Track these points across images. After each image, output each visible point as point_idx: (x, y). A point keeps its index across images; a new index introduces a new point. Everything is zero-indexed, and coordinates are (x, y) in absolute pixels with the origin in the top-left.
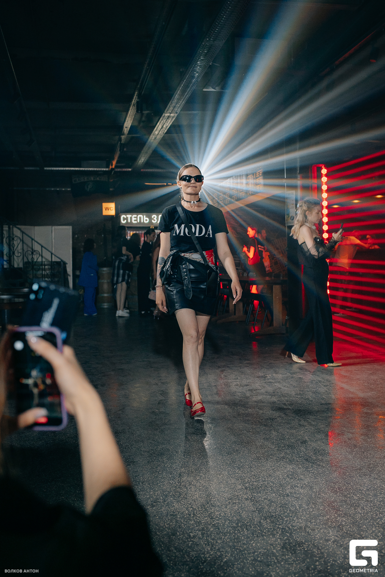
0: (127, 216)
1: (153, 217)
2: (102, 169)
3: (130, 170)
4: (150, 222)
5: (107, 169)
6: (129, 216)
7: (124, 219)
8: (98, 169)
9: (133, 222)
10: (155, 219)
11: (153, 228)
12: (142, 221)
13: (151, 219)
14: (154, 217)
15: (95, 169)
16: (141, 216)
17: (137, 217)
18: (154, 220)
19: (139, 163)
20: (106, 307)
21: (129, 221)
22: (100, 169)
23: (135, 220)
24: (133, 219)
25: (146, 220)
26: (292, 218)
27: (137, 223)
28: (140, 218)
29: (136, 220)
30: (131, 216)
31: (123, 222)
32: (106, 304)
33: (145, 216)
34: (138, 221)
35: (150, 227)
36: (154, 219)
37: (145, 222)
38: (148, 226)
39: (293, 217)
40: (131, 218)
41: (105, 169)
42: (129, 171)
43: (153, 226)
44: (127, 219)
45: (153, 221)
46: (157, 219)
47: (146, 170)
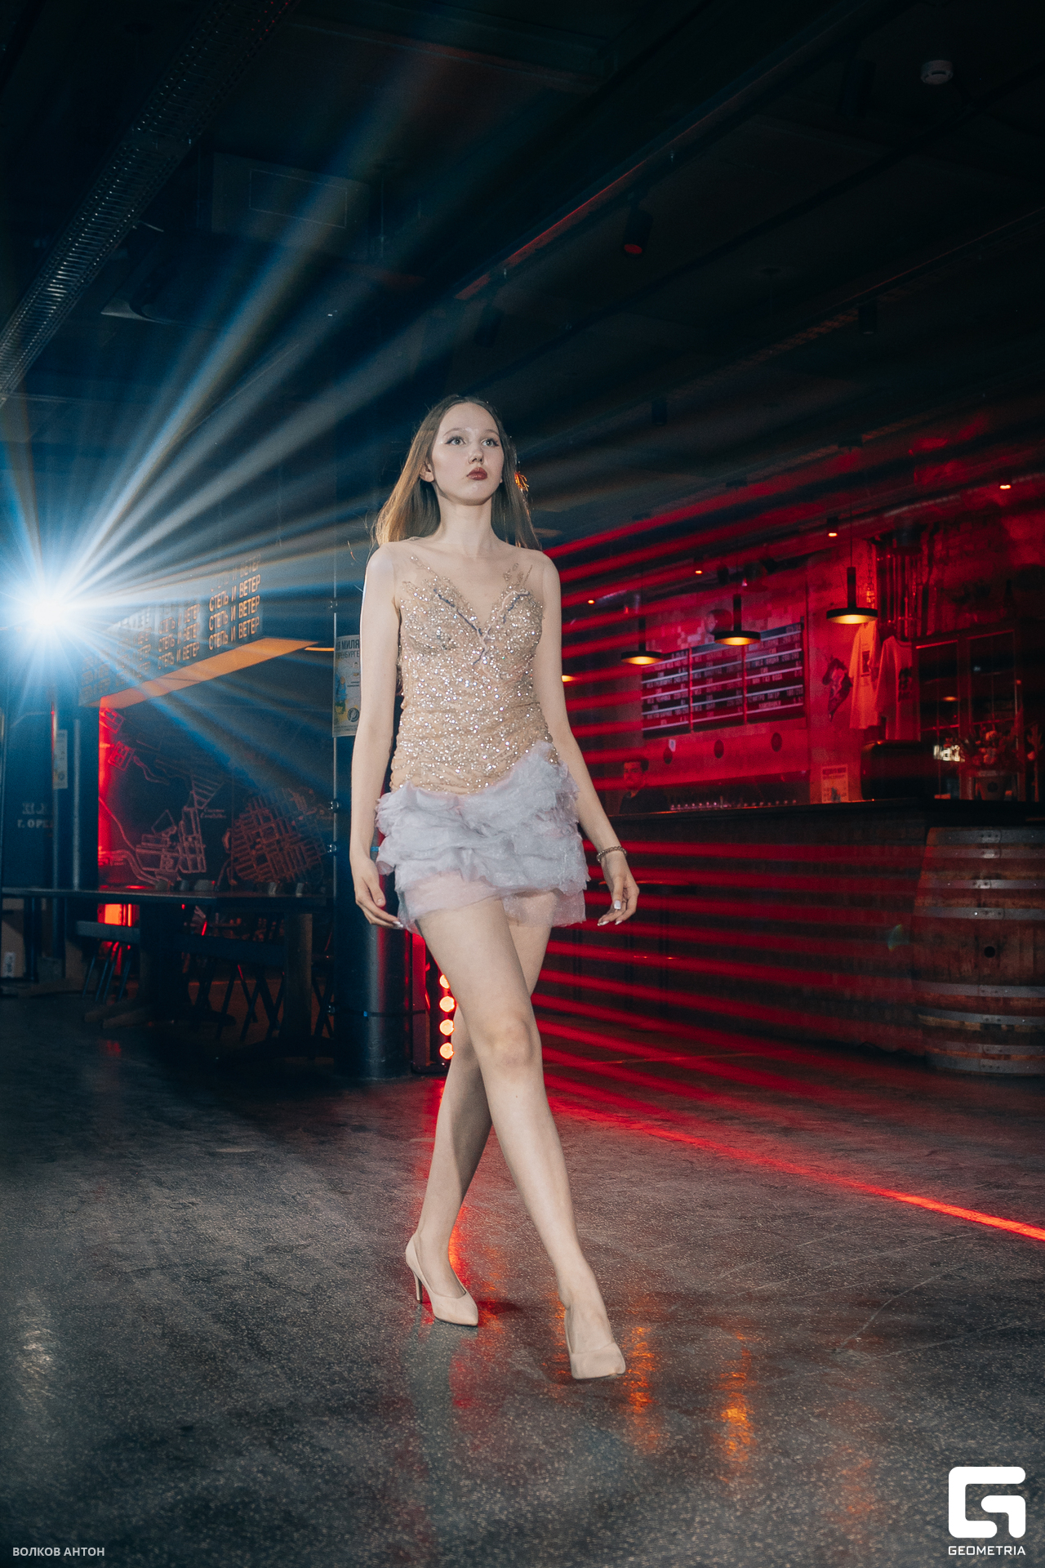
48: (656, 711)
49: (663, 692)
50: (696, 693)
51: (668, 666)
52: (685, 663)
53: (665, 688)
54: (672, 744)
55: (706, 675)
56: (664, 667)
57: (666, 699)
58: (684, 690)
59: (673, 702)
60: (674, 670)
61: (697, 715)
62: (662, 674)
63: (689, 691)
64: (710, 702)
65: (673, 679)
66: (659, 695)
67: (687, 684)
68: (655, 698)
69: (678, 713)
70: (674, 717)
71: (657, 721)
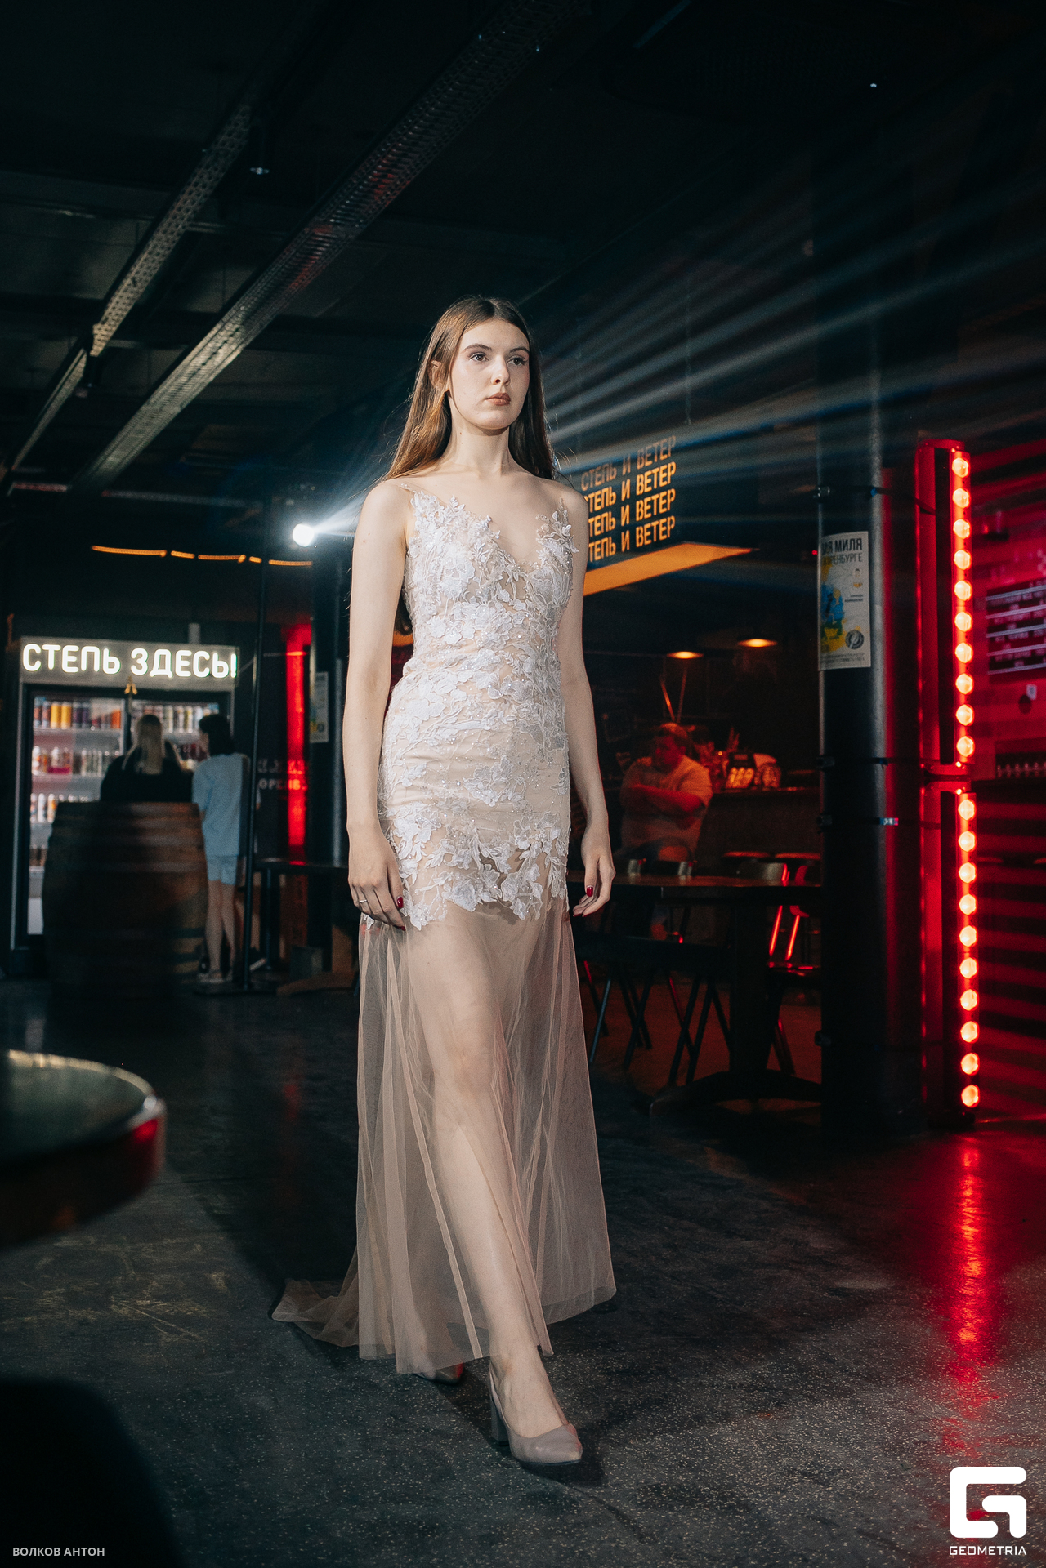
0: (45, 647)
1: (134, 654)
4: (125, 670)
6: (51, 648)
7: (34, 657)
9: (66, 669)
10: (142, 661)
11: (135, 692)
12: (96, 668)
13: (125, 659)
14: (140, 656)
16: (95, 649)
17: (78, 654)
18: (139, 667)
19: (104, 466)
21: (51, 666)
23: (71, 664)
24: (67, 659)
25: (111, 665)
26: (854, 640)
27: (81, 675)
28: (91, 656)
29: (78, 664)
30: (58, 648)
31: (31, 667)
33: (106, 651)
34: (85, 668)
35: (124, 689)
36: (139, 661)
37: (107, 670)
38: (120, 685)
39: (861, 636)
40: (58, 655)
43: (134, 686)
44: (44, 657)
45: (134, 669)
46: (150, 662)
47: (121, 494)
71: (1010, 663)
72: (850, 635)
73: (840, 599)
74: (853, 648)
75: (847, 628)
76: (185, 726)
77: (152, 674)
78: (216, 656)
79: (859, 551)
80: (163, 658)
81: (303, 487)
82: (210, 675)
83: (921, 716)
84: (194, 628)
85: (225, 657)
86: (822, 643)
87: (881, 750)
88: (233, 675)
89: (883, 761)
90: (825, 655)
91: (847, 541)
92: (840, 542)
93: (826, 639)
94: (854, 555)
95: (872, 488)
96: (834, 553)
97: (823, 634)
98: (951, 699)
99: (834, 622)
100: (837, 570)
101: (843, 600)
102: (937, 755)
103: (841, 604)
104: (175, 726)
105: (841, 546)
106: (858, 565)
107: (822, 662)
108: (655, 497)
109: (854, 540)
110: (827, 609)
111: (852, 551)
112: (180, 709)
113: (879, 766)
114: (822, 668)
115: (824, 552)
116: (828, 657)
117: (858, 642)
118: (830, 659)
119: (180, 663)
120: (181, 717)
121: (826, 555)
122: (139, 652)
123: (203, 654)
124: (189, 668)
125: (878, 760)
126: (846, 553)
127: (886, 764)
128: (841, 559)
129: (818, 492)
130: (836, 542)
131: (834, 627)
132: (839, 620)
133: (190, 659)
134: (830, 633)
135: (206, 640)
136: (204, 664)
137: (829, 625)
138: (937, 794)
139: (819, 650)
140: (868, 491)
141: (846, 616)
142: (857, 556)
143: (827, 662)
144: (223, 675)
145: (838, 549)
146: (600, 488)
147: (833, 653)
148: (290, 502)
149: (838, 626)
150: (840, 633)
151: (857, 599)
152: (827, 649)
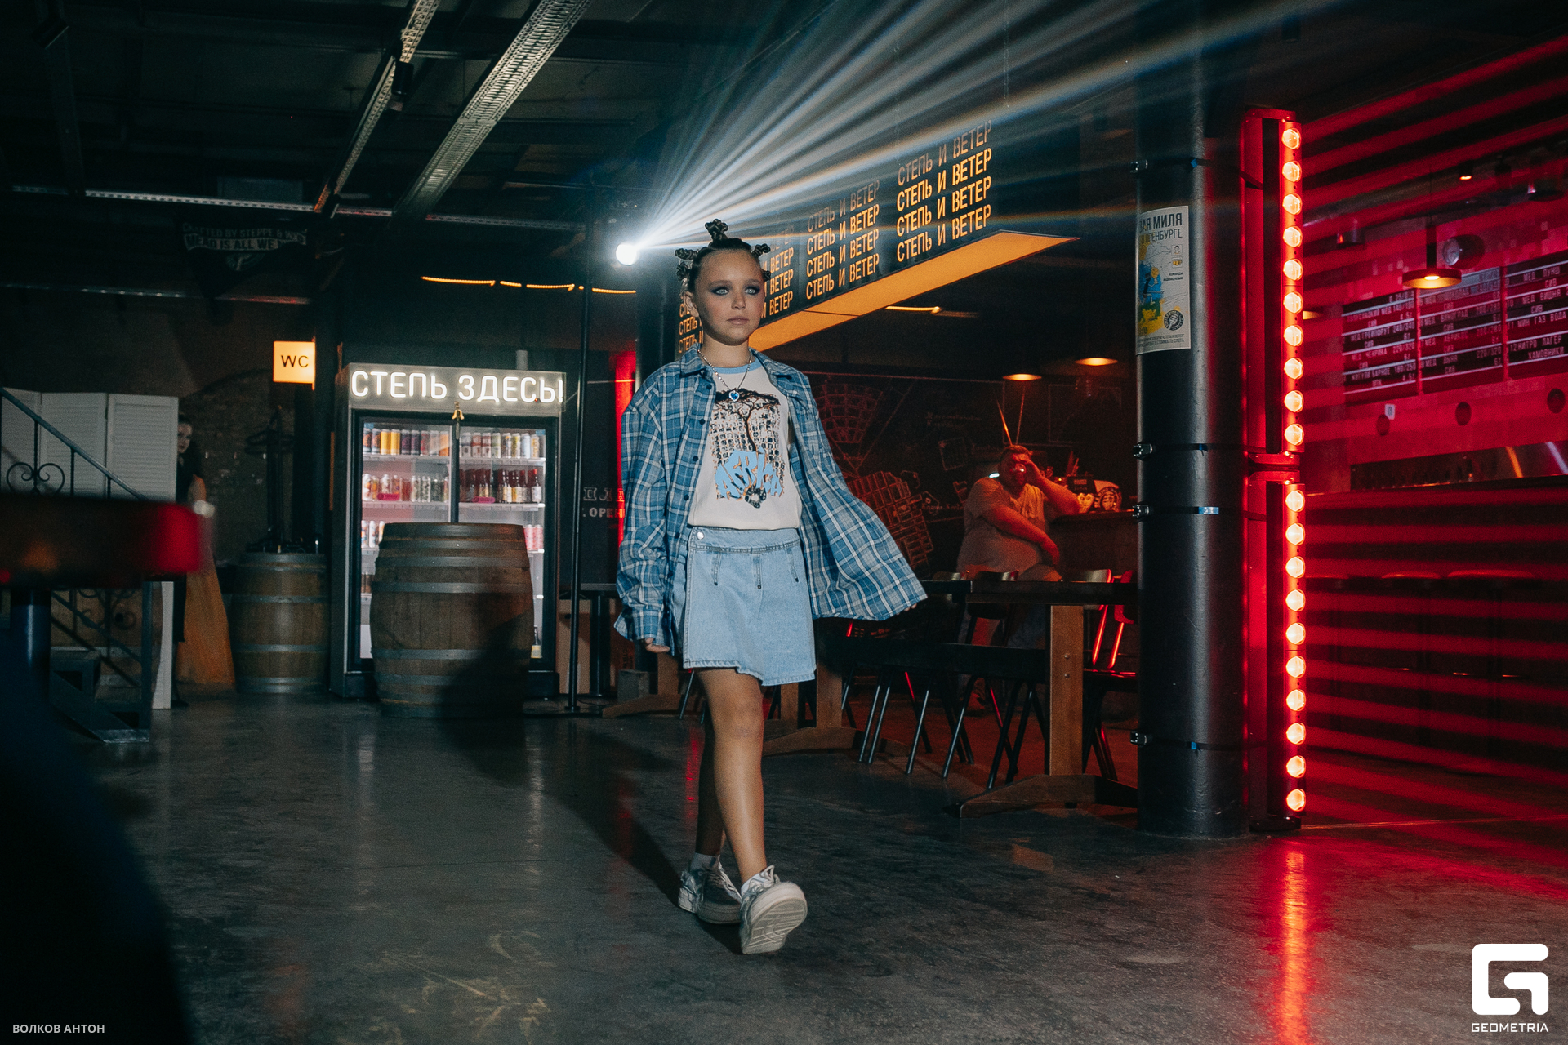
0: (372, 373)
1: (461, 380)
2: (292, 207)
3: (389, 213)
4: (452, 397)
5: (309, 208)
6: (379, 374)
7: (362, 384)
8: (276, 206)
9: (393, 394)
10: (469, 387)
11: (462, 418)
12: (424, 394)
13: (452, 385)
14: (467, 382)
15: (267, 205)
16: (422, 376)
17: (405, 380)
18: (467, 393)
19: (426, 188)
20: (281, 689)
21: (379, 392)
22: (284, 206)
23: (399, 390)
24: (394, 384)
25: (439, 391)
26: (1173, 321)
27: (407, 401)
28: (418, 383)
29: (403, 390)
30: (386, 374)
31: (357, 392)
32: (282, 680)
33: (433, 377)
34: (411, 394)
35: (452, 414)
36: (466, 387)
37: (435, 397)
38: (447, 411)
40: (386, 382)
41: (300, 208)
42: (384, 219)
43: (461, 412)
44: (371, 383)
45: (461, 395)
46: (477, 388)
47: (445, 218)
48: (1365, 370)
49: (1375, 345)
50: (1427, 343)
51: (1383, 312)
52: (1411, 306)
53: (1378, 340)
54: (1390, 411)
55: (1443, 319)
56: (1377, 314)
57: (1380, 353)
58: (1408, 341)
59: (1391, 356)
60: (1394, 316)
61: (1427, 371)
62: (1375, 322)
63: (1416, 341)
64: (1449, 354)
65: (1391, 327)
66: (1370, 348)
67: (1413, 333)
68: (1364, 353)
69: (1399, 370)
70: (1394, 376)
71: (1367, 382)
72: (1169, 317)
73: (1159, 276)
74: (1171, 329)
75: (1165, 308)
76: (513, 453)
77: (479, 400)
78: (542, 381)
79: (1179, 227)
80: (490, 383)
81: (625, 205)
82: (538, 400)
83: (1245, 402)
84: (522, 355)
85: (551, 382)
86: (1139, 325)
87: (1201, 436)
88: (561, 400)
89: (1204, 447)
90: (1142, 338)
91: (1166, 216)
92: (1159, 217)
93: (1144, 321)
94: (1174, 232)
95: (1192, 159)
96: (1153, 230)
97: (1141, 316)
98: (1280, 385)
99: (1152, 303)
100: (1155, 246)
101: (1162, 280)
102: (1263, 443)
103: (1160, 284)
104: (503, 452)
105: (1159, 222)
106: (1178, 241)
107: (1139, 346)
108: (971, 187)
109: (1173, 215)
110: (1145, 290)
111: (1172, 227)
112: (508, 435)
113: (1199, 452)
114: (1140, 351)
115: (1142, 229)
116: (1147, 339)
117: (1177, 324)
118: (1147, 343)
119: (506, 388)
120: (509, 443)
121: (1145, 232)
122: (466, 378)
123: (529, 379)
124: (516, 394)
125: (1197, 447)
126: (1165, 229)
127: (1206, 450)
128: (1159, 236)
129: (1135, 166)
130: (1155, 218)
131: (1153, 307)
132: (1157, 300)
133: (517, 384)
134: (1148, 314)
135: (533, 366)
136: (531, 389)
137: (1147, 306)
138: (1263, 485)
139: (1137, 334)
140: (1187, 162)
141: (1165, 295)
142: (1177, 232)
143: (1145, 345)
144: (552, 400)
145: (1157, 225)
146: (916, 181)
147: (1151, 335)
148: (613, 221)
149: (1157, 307)
150: (1158, 313)
151: (1177, 277)
152: (1145, 331)
